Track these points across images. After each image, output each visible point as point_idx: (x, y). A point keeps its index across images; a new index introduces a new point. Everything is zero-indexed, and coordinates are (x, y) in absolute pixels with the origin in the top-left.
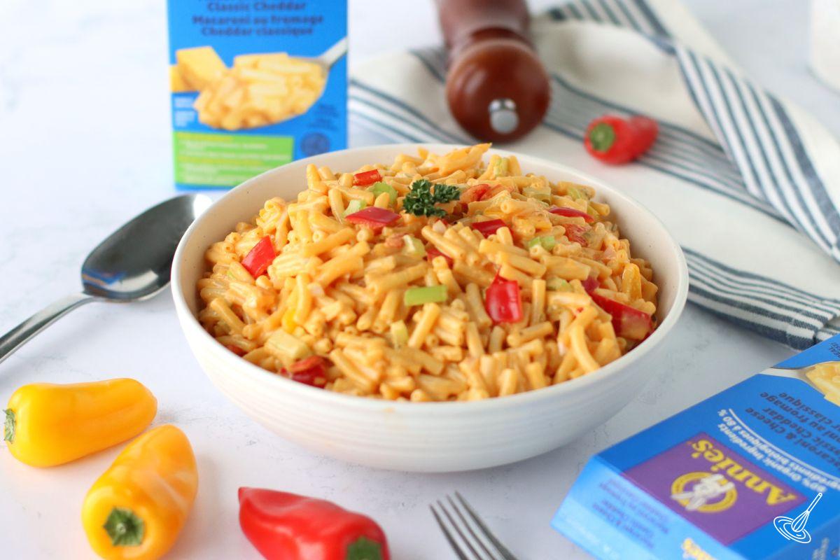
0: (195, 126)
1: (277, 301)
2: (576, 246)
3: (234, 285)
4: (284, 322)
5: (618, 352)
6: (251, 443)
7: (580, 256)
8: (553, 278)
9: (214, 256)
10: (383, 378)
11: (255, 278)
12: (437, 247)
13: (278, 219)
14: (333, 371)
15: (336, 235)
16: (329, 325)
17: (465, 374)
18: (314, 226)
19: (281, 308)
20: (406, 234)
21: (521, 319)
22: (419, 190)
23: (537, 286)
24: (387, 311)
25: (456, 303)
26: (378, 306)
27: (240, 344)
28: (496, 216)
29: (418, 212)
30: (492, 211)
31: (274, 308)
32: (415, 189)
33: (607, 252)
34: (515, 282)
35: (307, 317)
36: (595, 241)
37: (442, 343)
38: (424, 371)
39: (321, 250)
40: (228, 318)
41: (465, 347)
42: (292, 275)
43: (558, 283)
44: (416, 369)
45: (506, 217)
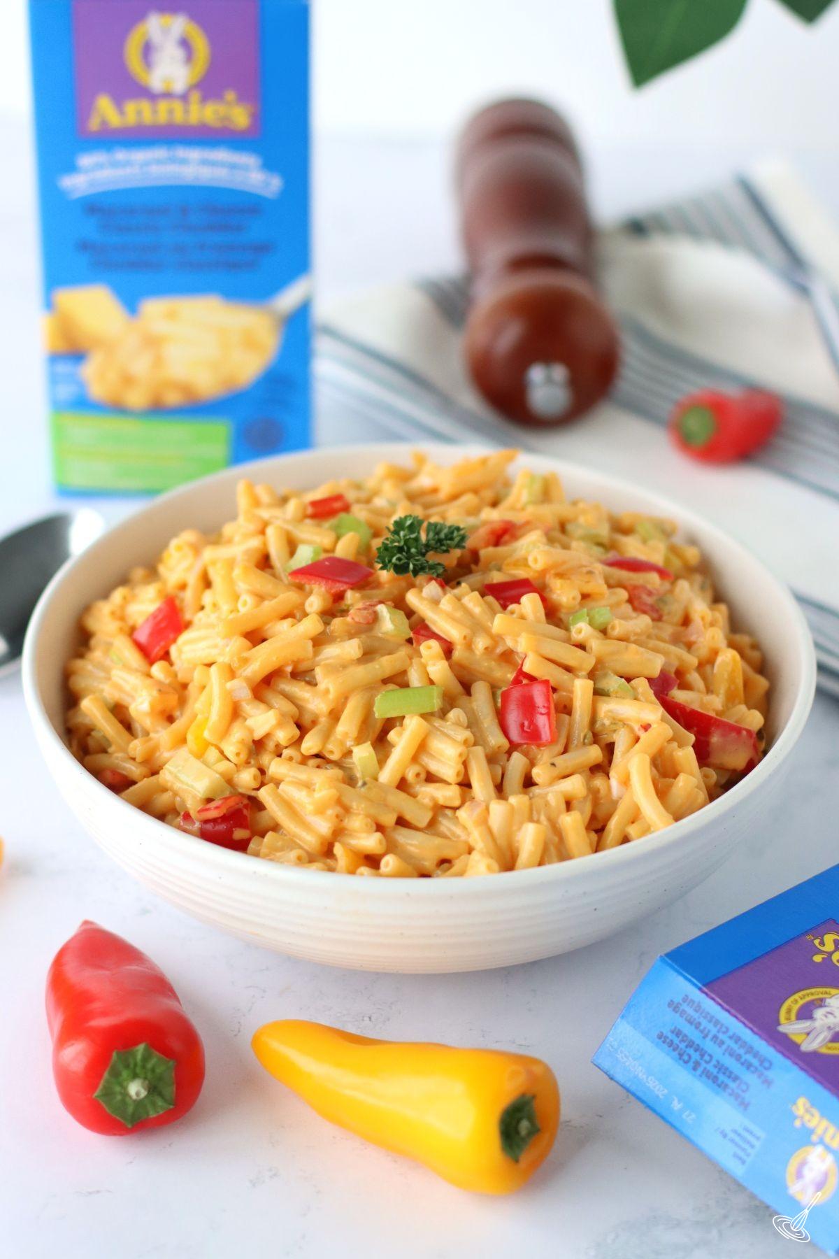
0: (82, 404)
1: (183, 702)
2: (643, 622)
3: (118, 675)
4: (190, 737)
5: (702, 795)
6: (145, 912)
7: (649, 637)
8: (605, 675)
9: (93, 624)
10: (339, 833)
11: (151, 662)
12: (427, 622)
13: (189, 569)
14: (263, 818)
15: (274, 602)
16: (258, 745)
17: (465, 828)
18: (242, 586)
19: (188, 712)
20: (381, 602)
21: (553, 741)
22: (402, 533)
23: (581, 689)
24: (347, 726)
25: (454, 714)
26: (335, 716)
27: (124, 769)
28: (521, 574)
29: (400, 569)
30: (516, 564)
31: (177, 714)
32: (396, 532)
33: (692, 628)
34: (546, 682)
35: (225, 732)
36: (674, 611)
37: (431, 778)
38: (401, 822)
39: (249, 627)
40: (106, 727)
41: (465, 785)
42: (207, 661)
43: (613, 683)
44: (389, 819)
45: (536, 575)
